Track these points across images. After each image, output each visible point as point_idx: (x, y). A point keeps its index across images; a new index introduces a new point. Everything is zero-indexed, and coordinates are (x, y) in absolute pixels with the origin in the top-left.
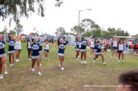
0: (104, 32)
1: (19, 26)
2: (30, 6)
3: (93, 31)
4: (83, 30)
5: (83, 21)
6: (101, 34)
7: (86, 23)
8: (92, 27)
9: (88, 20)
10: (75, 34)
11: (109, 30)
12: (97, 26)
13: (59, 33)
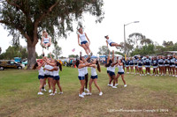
0: (159, 47)
1: (58, 49)
2: (68, 26)
3: (144, 47)
4: (131, 47)
5: (130, 36)
6: (155, 50)
7: (134, 38)
8: (142, 42)
9: (137, 34)
10: (122, 52)
11: (165, 44)
12: (149, 41)
13: (103, 52)
